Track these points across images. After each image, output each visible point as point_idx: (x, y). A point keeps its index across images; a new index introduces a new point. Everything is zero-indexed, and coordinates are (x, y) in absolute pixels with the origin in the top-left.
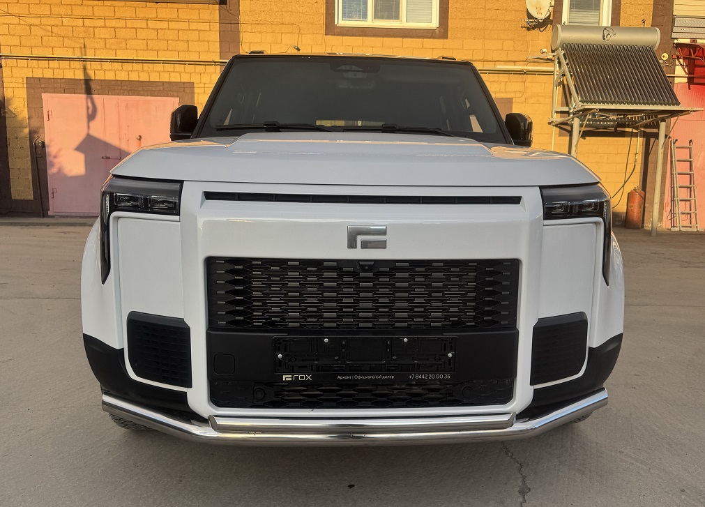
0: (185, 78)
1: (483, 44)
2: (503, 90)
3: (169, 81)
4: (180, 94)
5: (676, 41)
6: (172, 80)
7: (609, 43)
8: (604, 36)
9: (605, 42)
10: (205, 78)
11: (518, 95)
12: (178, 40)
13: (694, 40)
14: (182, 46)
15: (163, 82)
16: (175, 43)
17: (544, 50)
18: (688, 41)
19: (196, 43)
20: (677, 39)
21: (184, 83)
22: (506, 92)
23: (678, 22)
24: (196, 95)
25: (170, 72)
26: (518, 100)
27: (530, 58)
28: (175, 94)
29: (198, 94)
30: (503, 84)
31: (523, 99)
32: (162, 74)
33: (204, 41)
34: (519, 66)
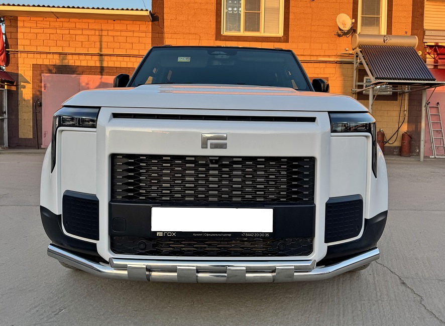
0: (130, 65)
1: (310, 46)
2: (322, 72)
3: (120, 66)
7: (387, 45)
8: (384, 40)
9: (385, 44)
11: (332, 75)
12: (126, 42)
13: (437, 43)
14: (128, 46)
17: (347, 49)
18: (433, 44)
19: (137, 44)
20: (426, 43)
21: (129, 68)
22: (324, 74)
23: (427, 33)
25: (120, 61)
26: (331, 78)
27: (339, 54)
30: (322, 69)
31: (335, 78)
32: (116, 62)
33: (142, 43)
34: (332, 58)
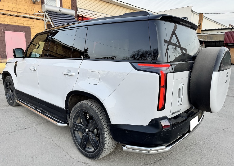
1: (17, 6)
2: (26, 23)
5: (78, 15)
7: (61, 13)
8: (59, 10)
9: (60, 12)
11: (32, 26)
13: (83, 15)
17: (40, 12)
18: (81, 15)
20: (78, 14)
22: (27, 24)
23: (78, 9)
26: (32, 27)
27: (35, 13)
30: (26, 21)
31: (34, 28)
34: (31, 16)
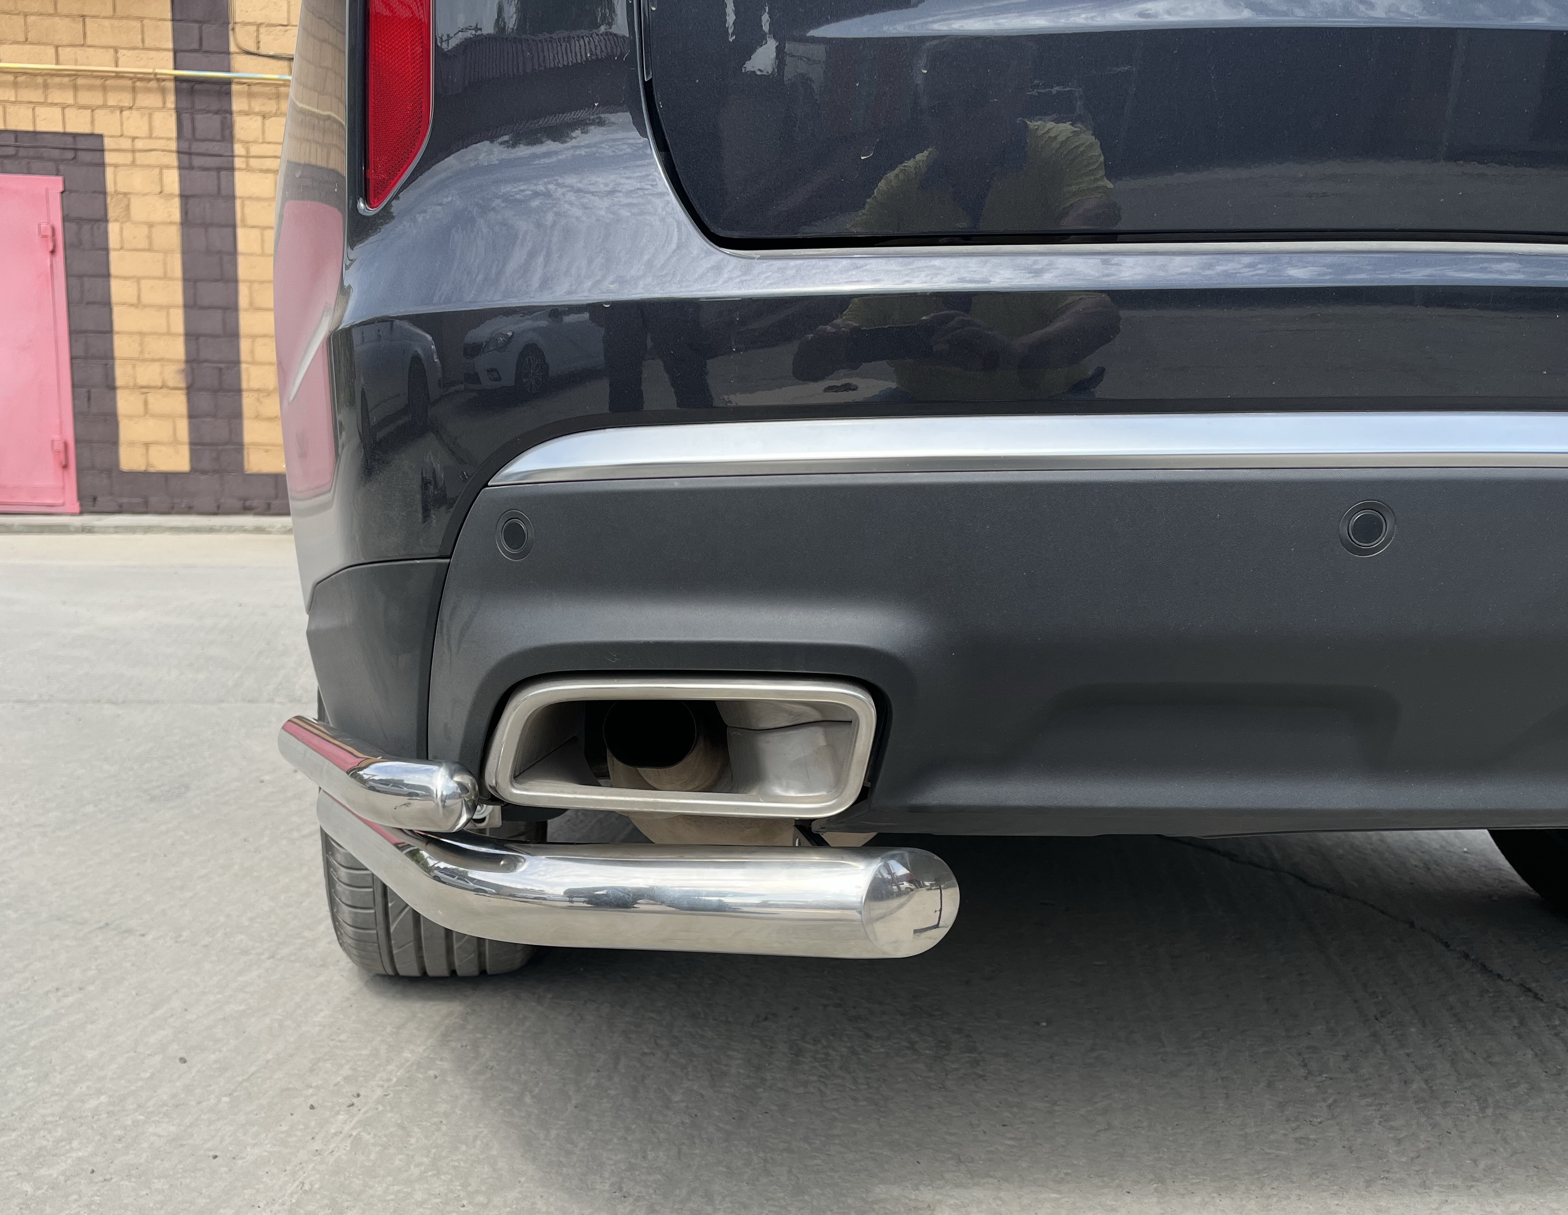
0: (78, 123)
3: (31, 129)
4: (62, 167)
6: (42, 127)
10: (135, 123)
12: (56, 14)
14: (64, 30)
15: (16, 133)
16: (47, 22)
19: (106, 23)
21: (75, 136)
24: (109, 171)
25: (34, 105)
28: (51, 165)
29: (116, 166)
32: (11, 109)
33: (128, 18)
